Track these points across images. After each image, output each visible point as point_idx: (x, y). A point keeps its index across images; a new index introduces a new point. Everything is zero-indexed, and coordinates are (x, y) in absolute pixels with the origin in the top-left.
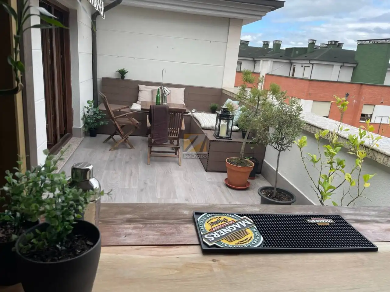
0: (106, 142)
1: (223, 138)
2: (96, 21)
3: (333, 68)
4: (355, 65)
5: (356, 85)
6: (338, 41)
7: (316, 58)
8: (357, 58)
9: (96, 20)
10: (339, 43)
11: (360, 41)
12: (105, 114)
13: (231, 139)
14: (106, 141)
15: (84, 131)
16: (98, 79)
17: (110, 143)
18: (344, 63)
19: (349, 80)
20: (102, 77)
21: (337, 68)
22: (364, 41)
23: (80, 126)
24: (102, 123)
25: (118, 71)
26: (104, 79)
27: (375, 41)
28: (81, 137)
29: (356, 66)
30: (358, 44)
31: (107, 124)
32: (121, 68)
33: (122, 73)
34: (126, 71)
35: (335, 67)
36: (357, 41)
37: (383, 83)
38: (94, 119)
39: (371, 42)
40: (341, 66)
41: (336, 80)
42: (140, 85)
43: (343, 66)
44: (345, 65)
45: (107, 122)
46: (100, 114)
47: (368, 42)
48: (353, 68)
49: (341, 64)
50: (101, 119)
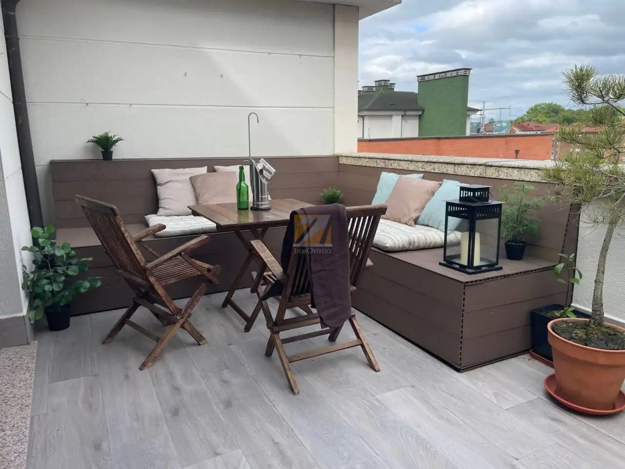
0: (110, 340)
1: (483, 268)
2: (14, 16)
3: (391, 118)
4: (420, 113)
5: (433, 141)
6: (389, 81)
7: (366, 108)
8: (420, 102)
9: (14, 12)
10: (390, 84)
11: (421, 76)
12: (91, 259)
13: (501, 268)
14: (112, 336)
15: (32, 322)
16: (37, 168)
17: (125, 341)
18: (405, 110)
19: (415, 134)
20: (49, 161)
21: (397, 120)
22: (426, 77)
23: (21, 311)
24: (87, 284)
25: (93, 141)
26: (55, 166)
27: (443, 74)
28: (29, 344)
29: (422, 113)
30: (419, 82)
31: (99, 284)
32: (99, 133)
33: (105, 144)
34: (114, 139)
35: (394, 118)
36: (417, 77)
37: (465, 134)
38: (63, 278)
39: (437, 77)
40: (402, 116)
41: (399, 137)
42: (155, 171)
43: (405, 115)
44: (408, 113)
45: (99, 279)
46: (74, 261)
47: (432, 77)
48: (418, 116)
49: (402, 113)
50: (82, 275)
